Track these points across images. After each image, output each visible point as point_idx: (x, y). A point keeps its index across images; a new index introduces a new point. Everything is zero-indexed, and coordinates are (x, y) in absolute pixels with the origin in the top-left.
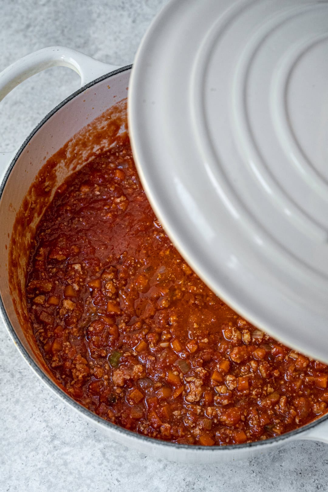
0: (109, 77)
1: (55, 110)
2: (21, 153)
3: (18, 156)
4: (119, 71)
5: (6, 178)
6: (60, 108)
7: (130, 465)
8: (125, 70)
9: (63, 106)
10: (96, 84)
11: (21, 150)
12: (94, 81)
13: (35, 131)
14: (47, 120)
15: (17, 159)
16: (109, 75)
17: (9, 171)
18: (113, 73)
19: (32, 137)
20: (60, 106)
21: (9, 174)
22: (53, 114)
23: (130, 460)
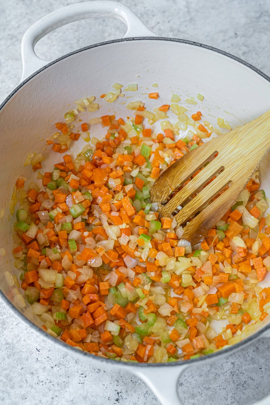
0: (146, 39)
1: (94, 46)
2: (52, 64)
3: (49, 66)
4: (155, 38)
5: (32, 76)
6: (98, 46)
7: (11, 402)
8: (160, 40)
9: (101, 45)
10: (134, 41)
11: (54, 62)
12: (133, 38)
13: (71, 54)
14: (84, 50)
15: (47, 67)
16: (146, 38)
17: (37, 73)
18: (150, 38)
19: (66, 57)
20: (99, 45)
21: (35, 75)
22: (90, 48)
23: (12, 397)
